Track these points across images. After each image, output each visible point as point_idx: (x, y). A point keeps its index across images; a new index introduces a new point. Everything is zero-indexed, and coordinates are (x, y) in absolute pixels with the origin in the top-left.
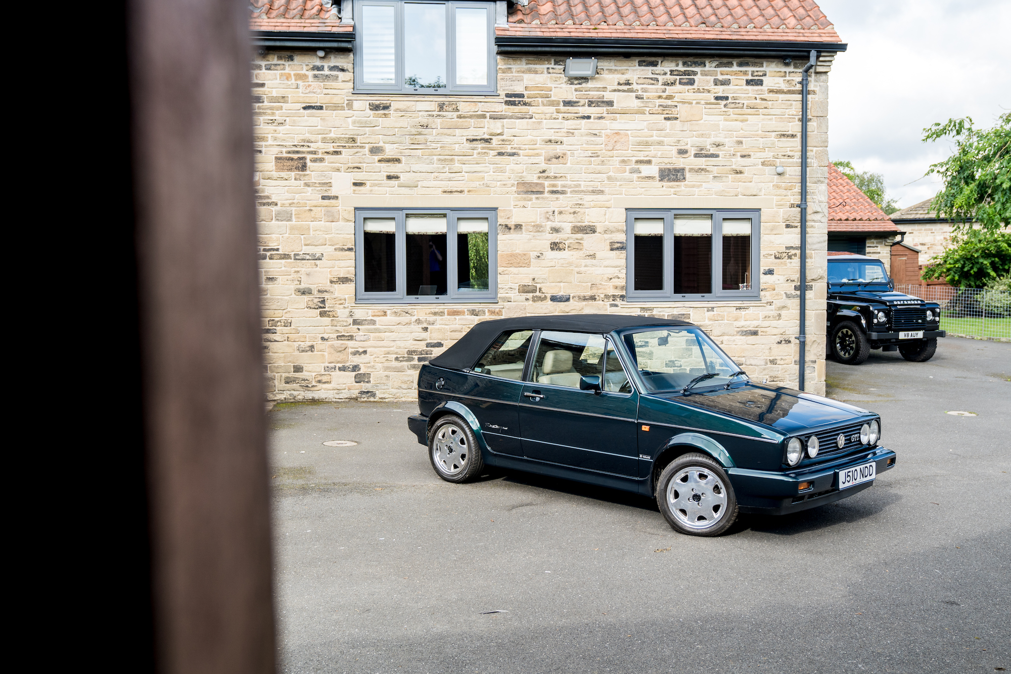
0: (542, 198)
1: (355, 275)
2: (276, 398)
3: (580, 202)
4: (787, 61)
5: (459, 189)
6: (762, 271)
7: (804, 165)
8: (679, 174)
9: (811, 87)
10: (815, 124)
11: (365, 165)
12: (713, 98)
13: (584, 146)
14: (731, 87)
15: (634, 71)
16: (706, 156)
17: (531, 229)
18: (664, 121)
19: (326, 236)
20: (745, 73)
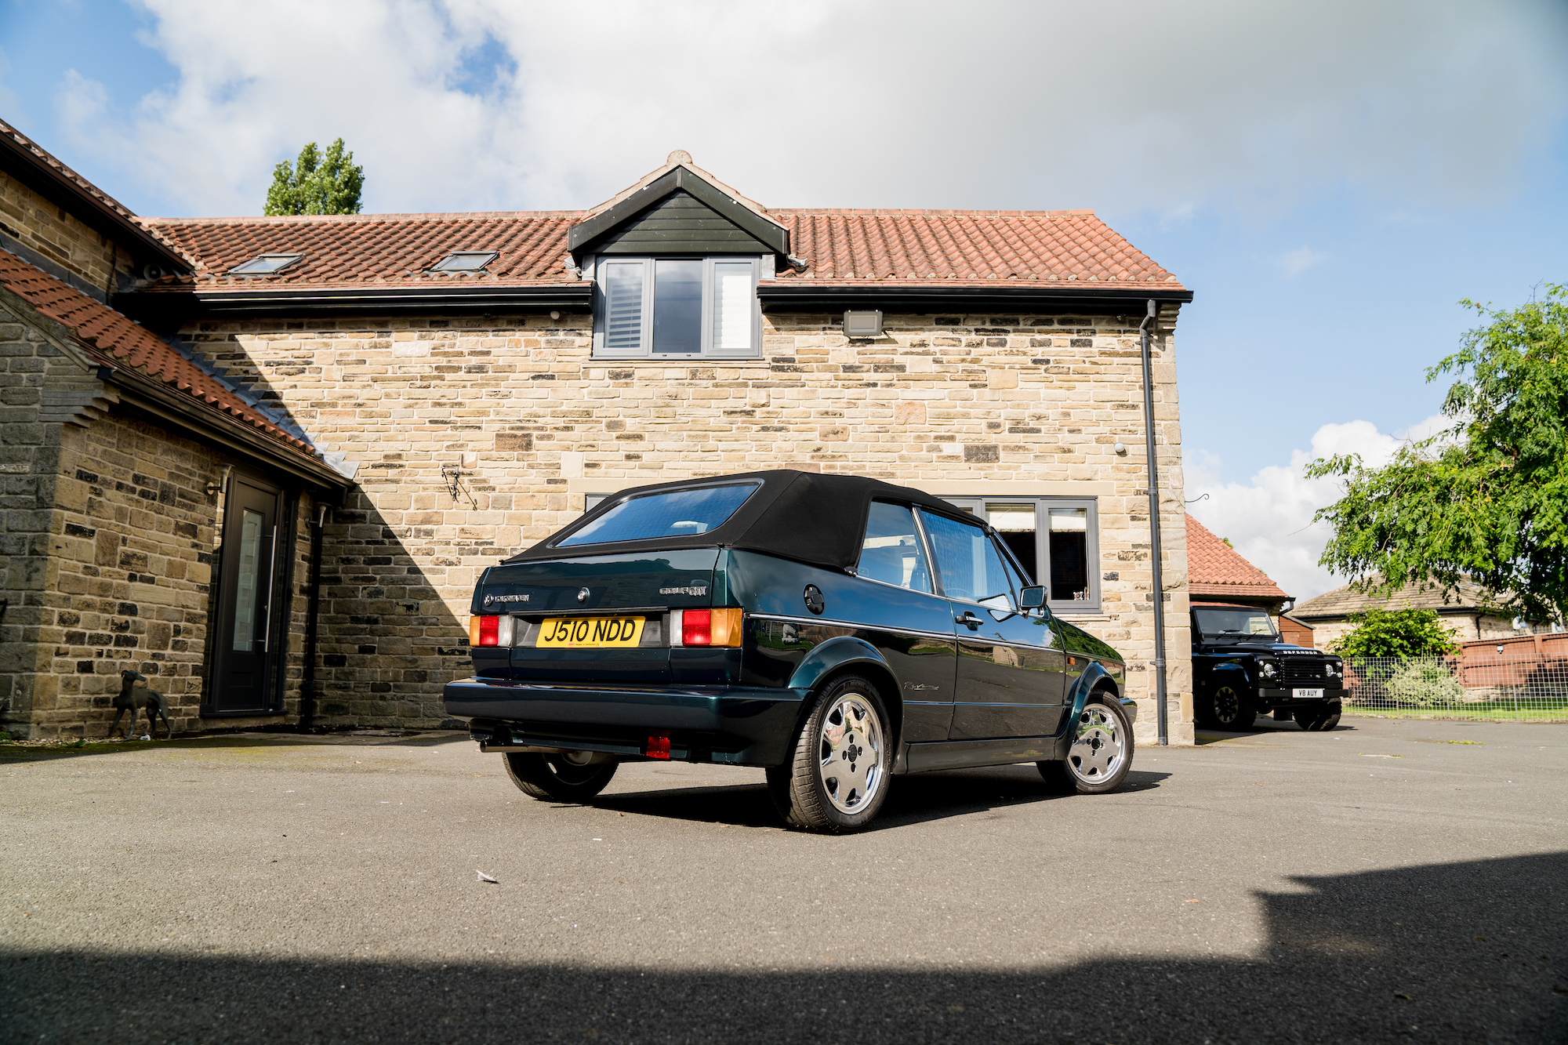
4: (1120, 317)
5: (713, 472)
6: (1102, 575)
7: (1151, 442)
8: (990, 453)
9: (1154, 349)
10: (1161, 392)
11: (600, 442)
12: (1030, 362)
13: (870, 419)
14: (1052, 349)
15: (931, 331)
16: (1024, 431)
18: (969, 389)
19: (550, 527)
20: (1069, 332)
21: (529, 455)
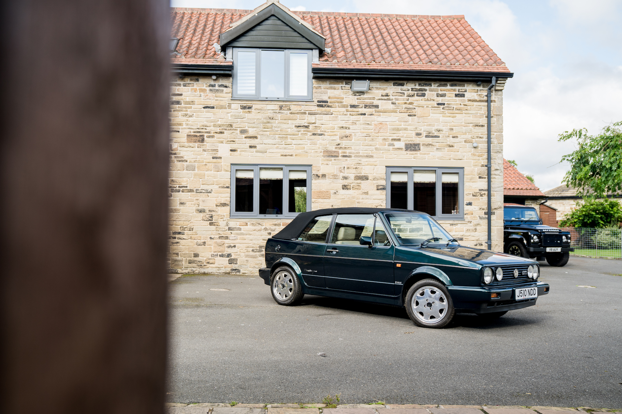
0: (338, 159)
1: (230, 202)
2: (183, 272)
3: (359, 162)
4: (479, 83)
5: (290, 154)
6: (465, 203)
7: (489, 142)
8: (416, 147)
9: (493, 98)
10: (495, 119)
11: (237, 140)
12: (436, 104)
13: (362, 130)
14: (446, 98)
15: (391, 89)
16: (432, 137)
17: (331, 177)
18: (408, 117)
19: (214, 179)
20: (455, 90)
21: (203, 145)
